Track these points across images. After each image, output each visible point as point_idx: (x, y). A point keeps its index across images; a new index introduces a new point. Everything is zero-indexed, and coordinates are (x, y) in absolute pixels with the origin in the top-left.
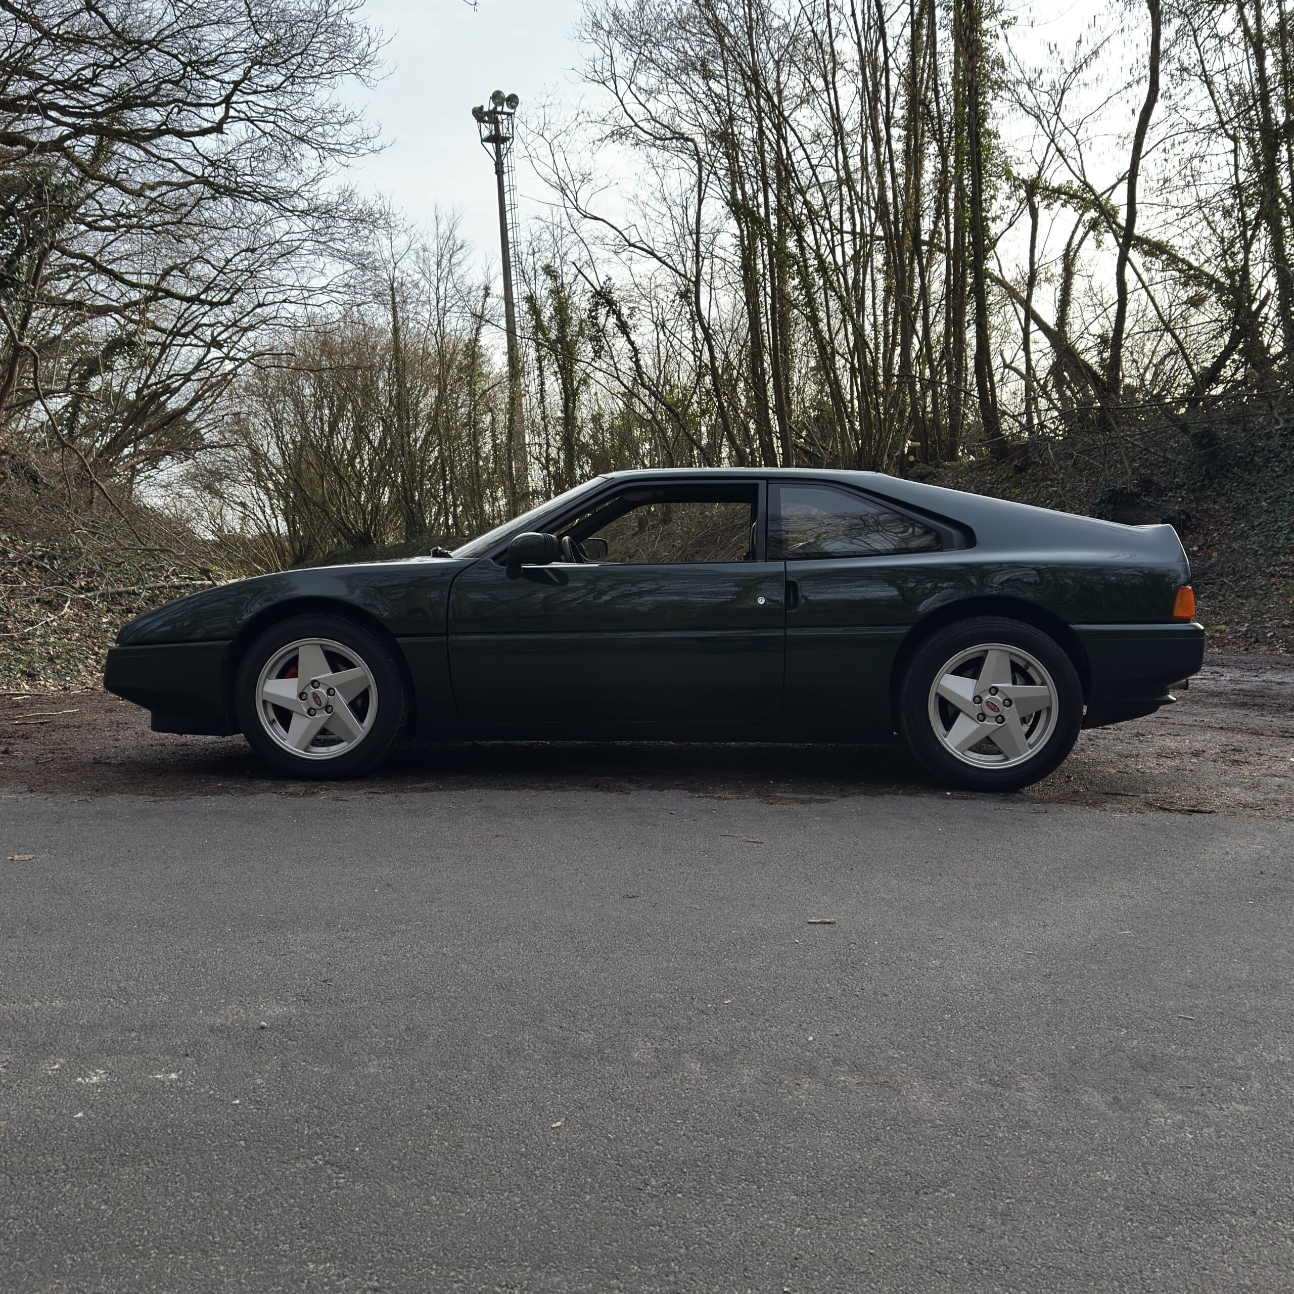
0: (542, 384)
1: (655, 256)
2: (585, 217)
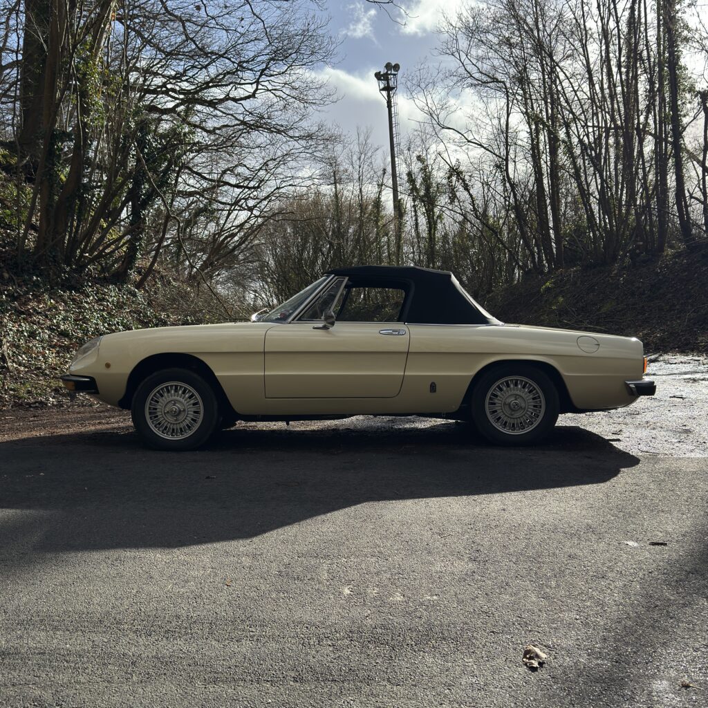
0: (416, 220)
1: (483, 147)
2: (443, 128)
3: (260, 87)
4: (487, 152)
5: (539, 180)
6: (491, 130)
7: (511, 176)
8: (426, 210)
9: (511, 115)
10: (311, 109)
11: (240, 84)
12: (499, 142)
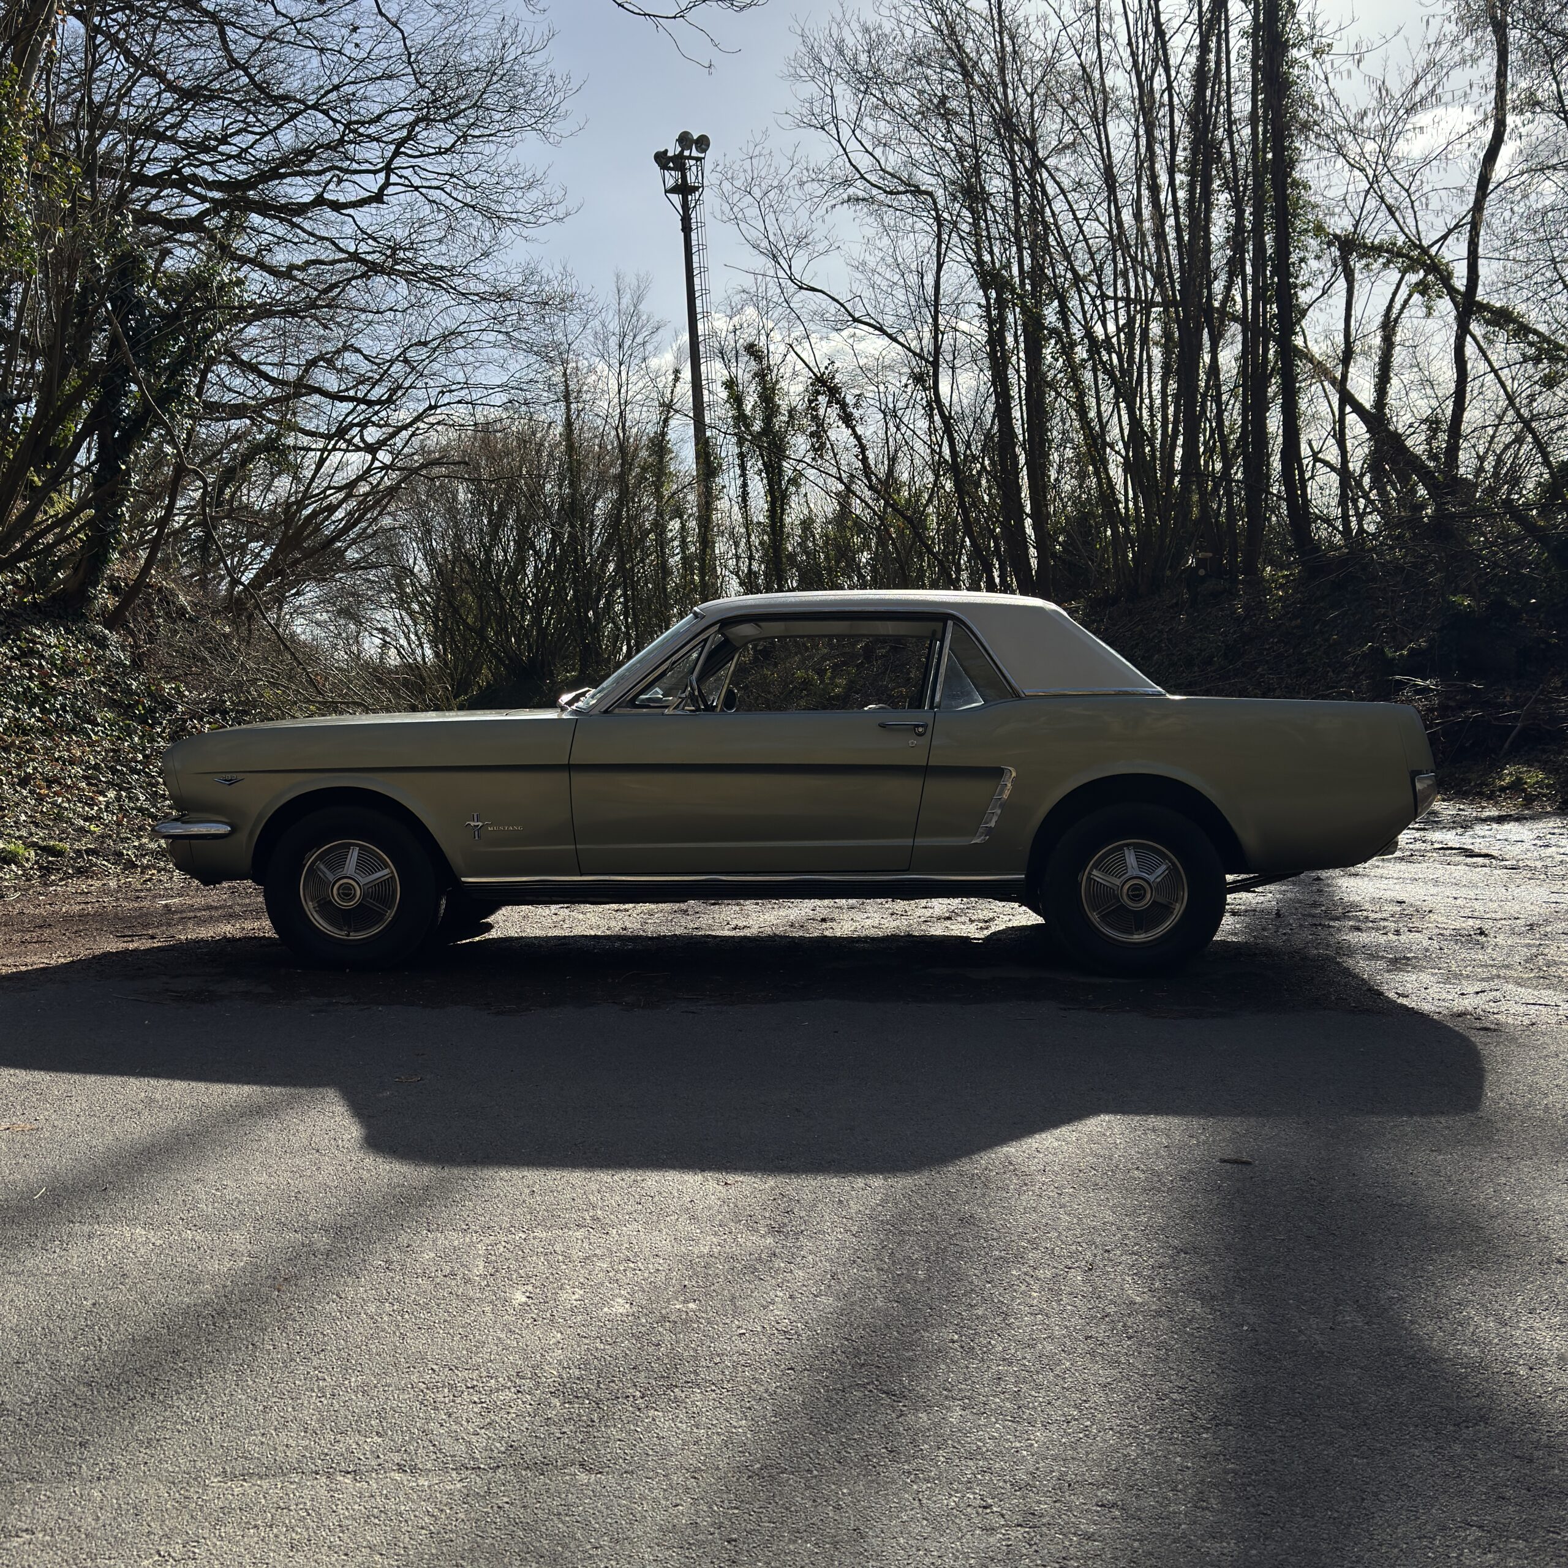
0: (745, 485)
2: (801, 288)
3: (394, 179)
4: (895, 344)
5: (1003, 411)
6: (903, 298)
7: (946, 401)
8: (764, 464)
9: (945, 267)
10: (507, 234)
11: (347, 171)
12: (919, 324)
